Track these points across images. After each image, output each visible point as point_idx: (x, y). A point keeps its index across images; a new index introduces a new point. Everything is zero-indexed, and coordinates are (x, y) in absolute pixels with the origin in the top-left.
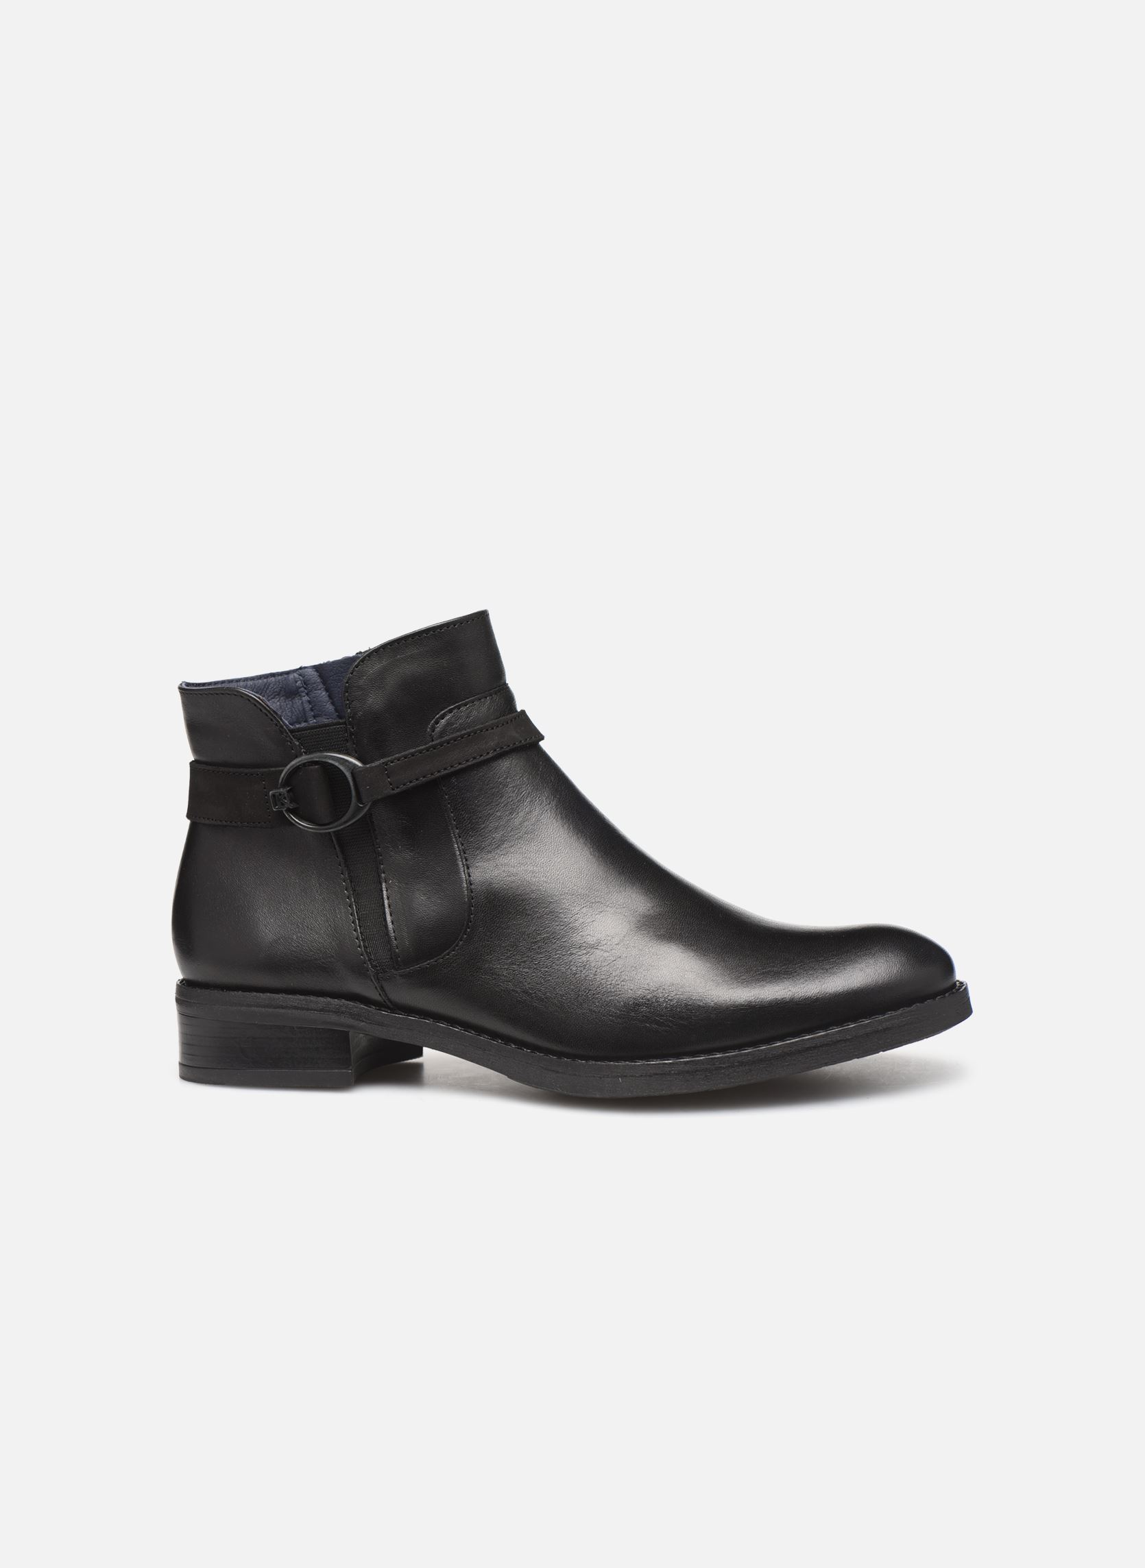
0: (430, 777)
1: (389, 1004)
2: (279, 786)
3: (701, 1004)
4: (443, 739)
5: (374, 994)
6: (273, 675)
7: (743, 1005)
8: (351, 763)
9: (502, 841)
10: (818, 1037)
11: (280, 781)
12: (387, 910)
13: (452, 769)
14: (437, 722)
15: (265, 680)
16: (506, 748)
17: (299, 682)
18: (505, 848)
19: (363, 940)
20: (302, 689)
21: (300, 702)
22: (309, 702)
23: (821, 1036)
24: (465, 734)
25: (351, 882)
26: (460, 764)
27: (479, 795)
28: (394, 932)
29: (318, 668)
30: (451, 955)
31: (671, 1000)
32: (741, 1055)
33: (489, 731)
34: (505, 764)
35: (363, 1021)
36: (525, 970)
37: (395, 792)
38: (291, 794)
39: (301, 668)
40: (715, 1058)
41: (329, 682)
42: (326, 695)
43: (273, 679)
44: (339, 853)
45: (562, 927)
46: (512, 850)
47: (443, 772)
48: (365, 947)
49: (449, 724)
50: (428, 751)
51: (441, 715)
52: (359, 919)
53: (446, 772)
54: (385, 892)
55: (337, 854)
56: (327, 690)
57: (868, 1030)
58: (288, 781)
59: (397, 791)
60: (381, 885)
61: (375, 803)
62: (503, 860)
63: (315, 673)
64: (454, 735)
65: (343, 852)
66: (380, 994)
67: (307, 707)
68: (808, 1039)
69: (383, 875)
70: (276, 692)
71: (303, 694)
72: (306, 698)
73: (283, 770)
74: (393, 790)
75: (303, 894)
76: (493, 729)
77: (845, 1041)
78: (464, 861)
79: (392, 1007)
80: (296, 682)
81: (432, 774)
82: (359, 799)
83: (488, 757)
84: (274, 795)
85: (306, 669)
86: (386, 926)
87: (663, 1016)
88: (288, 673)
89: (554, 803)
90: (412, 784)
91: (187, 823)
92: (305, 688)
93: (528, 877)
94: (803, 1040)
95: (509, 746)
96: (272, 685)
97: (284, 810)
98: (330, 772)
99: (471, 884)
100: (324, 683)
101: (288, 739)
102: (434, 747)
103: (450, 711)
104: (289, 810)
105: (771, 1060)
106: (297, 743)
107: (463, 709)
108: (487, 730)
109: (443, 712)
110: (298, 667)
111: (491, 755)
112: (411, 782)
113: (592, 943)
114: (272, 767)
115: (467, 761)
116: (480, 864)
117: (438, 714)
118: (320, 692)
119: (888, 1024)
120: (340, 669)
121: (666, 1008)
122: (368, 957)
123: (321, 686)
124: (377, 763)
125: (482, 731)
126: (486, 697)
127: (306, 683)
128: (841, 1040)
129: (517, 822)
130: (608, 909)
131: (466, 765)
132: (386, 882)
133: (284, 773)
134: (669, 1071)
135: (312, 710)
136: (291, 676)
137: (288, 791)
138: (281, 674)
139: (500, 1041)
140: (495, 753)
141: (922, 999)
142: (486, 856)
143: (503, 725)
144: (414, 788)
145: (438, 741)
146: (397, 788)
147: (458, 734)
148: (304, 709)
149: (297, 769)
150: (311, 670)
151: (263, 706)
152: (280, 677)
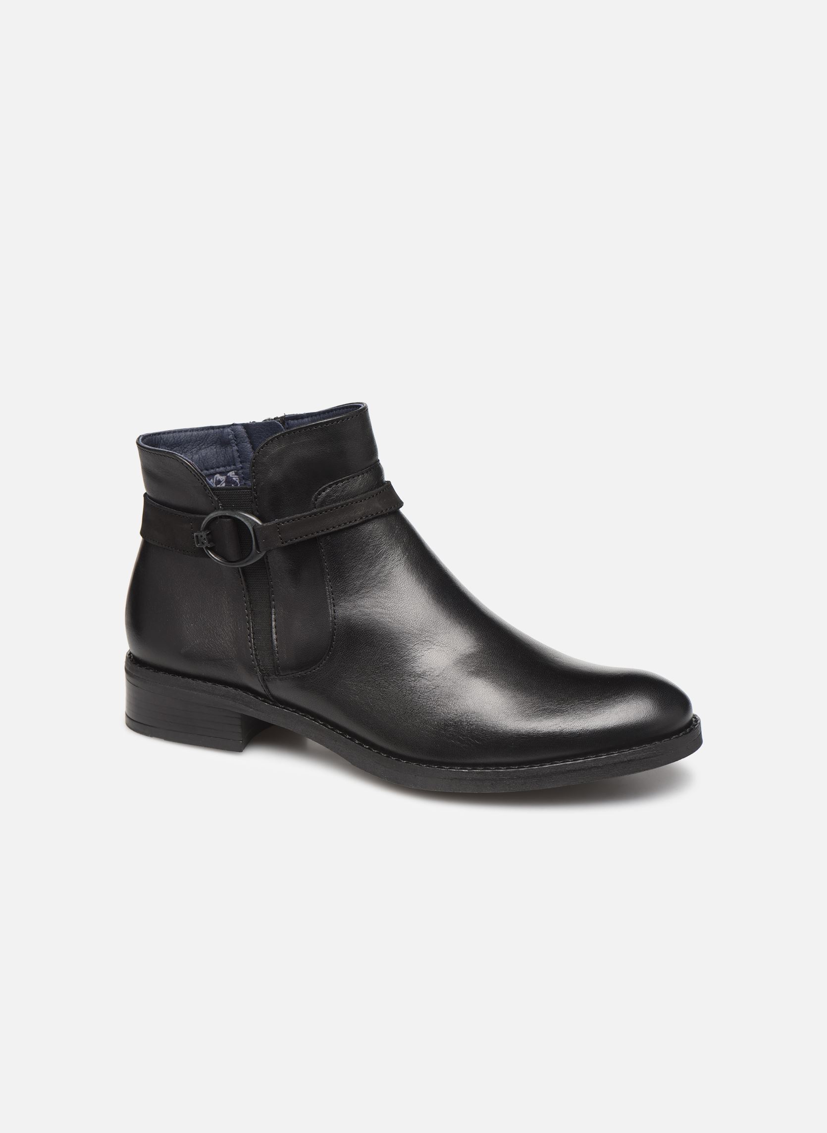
0: (310, 536)
1: (271, 698)
2: (201, 530)
3: (493, 730)
4: (323, 508)
5: (260, 688)
6: (212, 428)
7: (523, 735)
8: (253, 520)
9: (362, 587)
10: (578, 763)
11: (202, 526)
12: (274, 630)
13: (328, 531)
14: (319, 494)
15: (206, 432)
16: (370, 517)
17: (231, 436)
18: (363, 593)
19: (255, 650)
20: (233, 441)
21: (231, 450)
22: (238, 451)
23: (580, 762)
24: (339, 506)
25: (251, 603)
26: (334, 527)
27: (347, 551)
28: (277, 647)
29: (246, 426)
30: (316, 670)
31: (472, 725)
32: (519, 771)
33: (358, 503)
34: (370, 527)
35: (252, 708)
36: (369, 688)
37: (284, 545)
38: (210, 536)
39: (233, 425)
40: (500, 772)
41: (253, 438)
42: (251, 447)
43: (212, 431)
44: (243, 582)
45: (399, 658)
46: (368, 595)
47: (321, 533)
48: (256, 655)
49: (328, 496)
50: (310, 516)
51: (323, 489)
52: (253, 633)
53: (323, 533)
54: (273, 616)
55: (242, 581)
56: (251, 443)
57: (616, 760)
58: (208, 527)
59: (286, 544)
60: (271, 610)
61: (269, 551)
62: (360, 602)
63: (243, 430)
64: (331, 506)
65: (245, 581)
66: (265, 691)
67: (236, 454)
68: (570, 764)
69: (273, 603)
70: (214, 441)
71: (234, 445)
72: (236, 448)
73: (204, 519)
74: (283, 543)
75: (216, 607)
76: (361, 501)
77: (598, 767)
78: (332, 600)
79: (273, 700)
80: (229, 435)
81: (312, 534)
82: (258, 548)
83: (355, 523)
84: (197, 536)
85: (237, 426)
86: (272, 641)
87: (464, 736)
88: (224, 427)
89: (403, 560)
90: (297, 540)
91: (140, 539)
92: (235, 441)
93: (377, 617)
94: (566, 764)
95: (372, 515)
96: (211, 436)
97: (204, 547)
98: (239, 525)
99: (335, 619)
100: (249, 437)
101: (210, 495)
102: (315, 514)
103: (330, 486)
104: (207, 548)
105: (541, 777)
106: (217, 499)
107: (340, 484)
108: (357, 502)
109: (324, 486)
110: (232, 423)
111: (357, 522)
112: (296, 539)
113: (420, 673)
114: (197, 514)
115: (339, 526)
116: (343, 604)
117: (320, 488)
118: (246, 444)
119: (631, 757)
120: (261, 429)
121: (467, 730)
122: (258, 663)
123: (247, 440)
124: (272, 523)
125: (352, 503)
126: (359, 476)
127: (236, 436)
128: (595, 767)
129: (374, 573)
130: (434, 647)
131: (338, 529)
132: (274, 608)
133: (206, 519)
134: (466, 778)
135: (239, 457)
136: (226, 430)
137: (207, 535)
138: (219, 427)
139: (348, 737)
140: (361, 521)
141: (660, 738)
142: (348, 598)
143: (370, 498)
144: (298, 543)
145: (319, 510)
146: (286, 542)
147: (334, 505)
148: (233, 456)
149: (215, 519)
150: (240, 427)
151: (193, 470)
152: (217, 430)
